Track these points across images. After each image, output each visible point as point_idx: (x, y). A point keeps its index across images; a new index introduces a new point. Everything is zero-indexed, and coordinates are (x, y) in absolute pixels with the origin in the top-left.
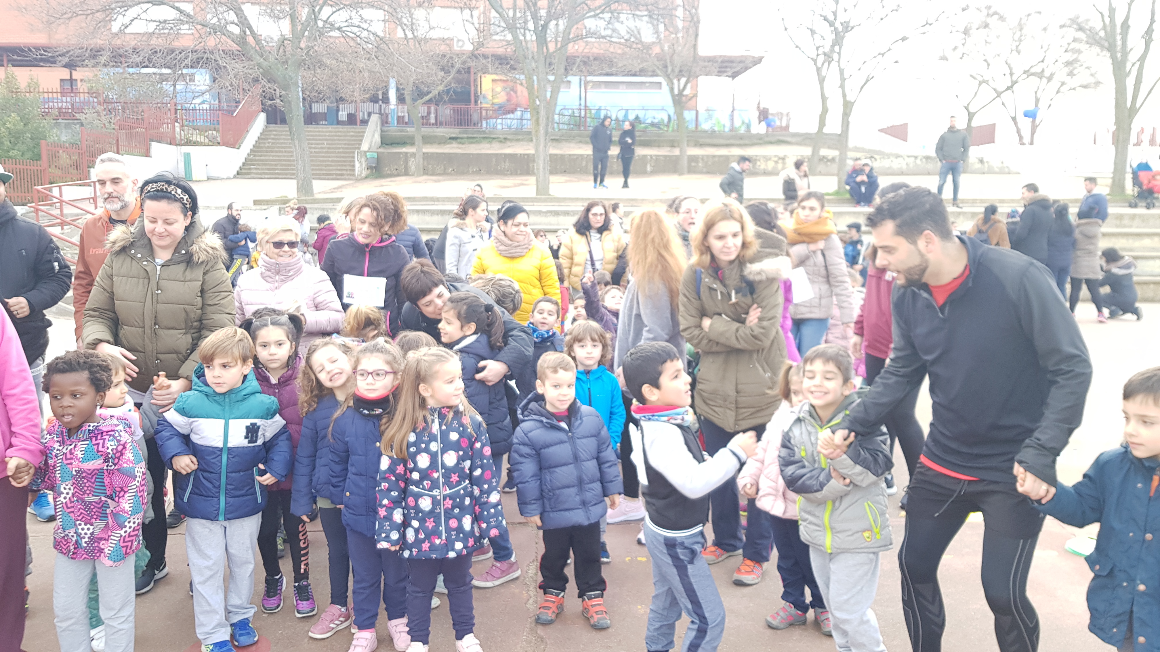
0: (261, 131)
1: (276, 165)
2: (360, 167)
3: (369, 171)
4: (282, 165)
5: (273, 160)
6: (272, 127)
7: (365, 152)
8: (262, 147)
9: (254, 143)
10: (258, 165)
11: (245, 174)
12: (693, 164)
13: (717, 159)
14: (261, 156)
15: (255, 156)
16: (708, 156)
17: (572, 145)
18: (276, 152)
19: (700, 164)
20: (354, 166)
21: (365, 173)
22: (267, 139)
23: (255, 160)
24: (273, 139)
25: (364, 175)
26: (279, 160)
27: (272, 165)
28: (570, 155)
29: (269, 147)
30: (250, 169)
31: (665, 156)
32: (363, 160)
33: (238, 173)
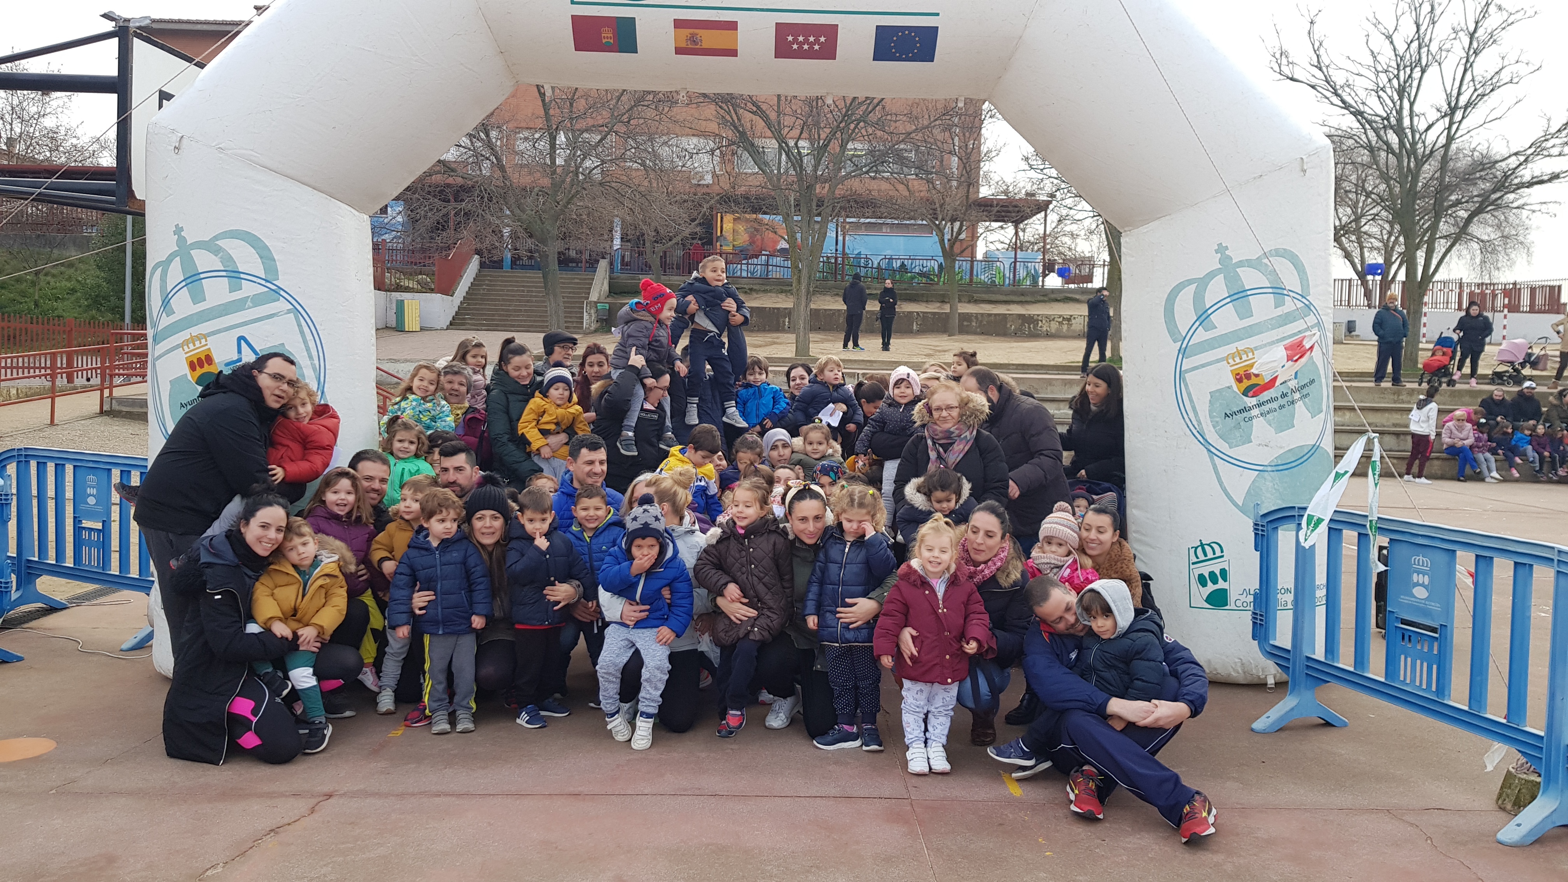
0: (474, 276)
1: (493, 315)
2: (588, 319)
3: (599, 324)
4: (500, 315)
5: (489, 310)
6: (486, 272)
7: (596, 303)
8: (476, 294)
9: (467, 289)
10: (473, 314)
11: (459, 324)
12: (965, 323)
13: (992, 318)
14: (476, 304)
15: (469, 304)
16: (982, 314)
17: (828, 298)
18: (492, 300)
19: (974, 324)
20: (582, 318)
21: (593, 326)
22: (482, 285)
23: (470, 309)
24: (487, 285)
25: (592, 328)
26: (497, 310)
27: (489, 315)
28: (825, 310)
29: (486, 295)
30: (464, 319)
31: (934, 314)
32: (592, 311)
33: (451, 324)
